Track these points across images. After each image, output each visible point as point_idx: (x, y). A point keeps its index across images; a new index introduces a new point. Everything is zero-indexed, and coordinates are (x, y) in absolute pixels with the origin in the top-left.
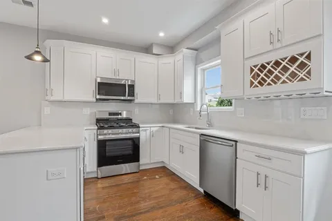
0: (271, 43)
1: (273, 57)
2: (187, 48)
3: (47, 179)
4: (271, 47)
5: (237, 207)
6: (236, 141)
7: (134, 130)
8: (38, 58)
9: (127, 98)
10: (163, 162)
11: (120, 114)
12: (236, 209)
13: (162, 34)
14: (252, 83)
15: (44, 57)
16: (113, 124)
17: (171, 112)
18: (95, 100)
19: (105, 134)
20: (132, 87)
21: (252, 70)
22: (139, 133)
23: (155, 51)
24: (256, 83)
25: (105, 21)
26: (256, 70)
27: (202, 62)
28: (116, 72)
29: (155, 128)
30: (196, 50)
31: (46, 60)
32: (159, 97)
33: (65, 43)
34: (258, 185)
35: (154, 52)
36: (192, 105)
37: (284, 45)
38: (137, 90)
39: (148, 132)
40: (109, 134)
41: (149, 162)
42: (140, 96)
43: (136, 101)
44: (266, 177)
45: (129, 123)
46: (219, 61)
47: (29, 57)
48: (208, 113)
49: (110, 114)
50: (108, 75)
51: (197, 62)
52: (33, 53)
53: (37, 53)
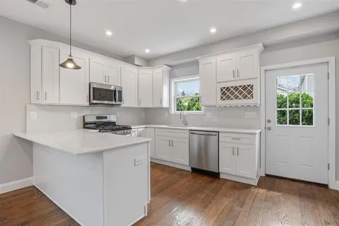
1: (234, 84)
4: (233, 79)
6: (218, 132)
8: (70, 65)
9: (117, 102)
15: (75, 64)
17: (143, 115)
18: (89, 105)
20: (120, 92)
22: (130, 133)
24: (224, 98)
25: (109, 33)
26: (224, 90)
27: (175, 77)
28: (107, 78)
29: (141, 129)
30: (170, 66)
32: (139, 102)
34: (234, 154)
35: (136, 63)
36: (167, 109)
37: (240, 79)
39: (136, 132)
43: (122, 106)
44: (238, 149)
47: (63, 65)
49: (98, 118)
50: (99, 81)
51: (171, 76)
52: (66, 62)
53: (71, 60)
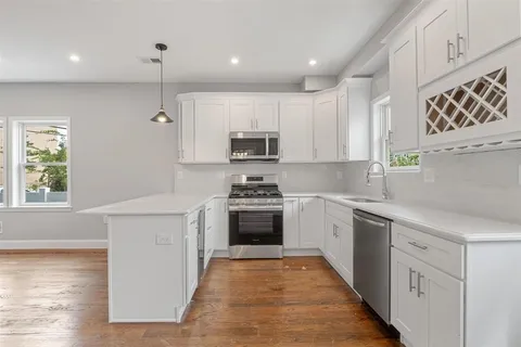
0: (450, 59)
1: (455, 83)
2: (354, 77)
3: (157, 244)
4: (451, 67)
5: (392, 322)
6: (391, 221)
7: (274, 200)
8: (162, 119)
9: (267, 156)
10: (318, 249)
11: (261, 179)
12: (391, 326)
13: (313, 62)
14: (429, 127)
15: (167, 117)
16: (250, 192)
17: (339, 175)
18: (228, 161)
19: (238, 204)
20: (274, 142)
21: (429, 106)
22: (282, 204)
23: (308, 87)
24: (434, 126)
25: (235, 61)
26: (433, 105)
28: (254, 123)
29: (306, 199)
30: (369, 76)
31: (169, 121)
32: (315, 152)
33: (196, 95)
34: (411, 288)
36: (365, 165)
37: (469, 60)
38: (282, 145)
39: (296, 204)
40: (244, 204)
41: (297, 247)
42: (287, 154)
43: (281, 161)
44: (419, 276)
45: (272, 191)
46: (388, 98)
47: (154, 119)
48: (384, 177)
49: (249, 179)
51: (372, 95)
52: (158, 115)
53: (162, 114)
